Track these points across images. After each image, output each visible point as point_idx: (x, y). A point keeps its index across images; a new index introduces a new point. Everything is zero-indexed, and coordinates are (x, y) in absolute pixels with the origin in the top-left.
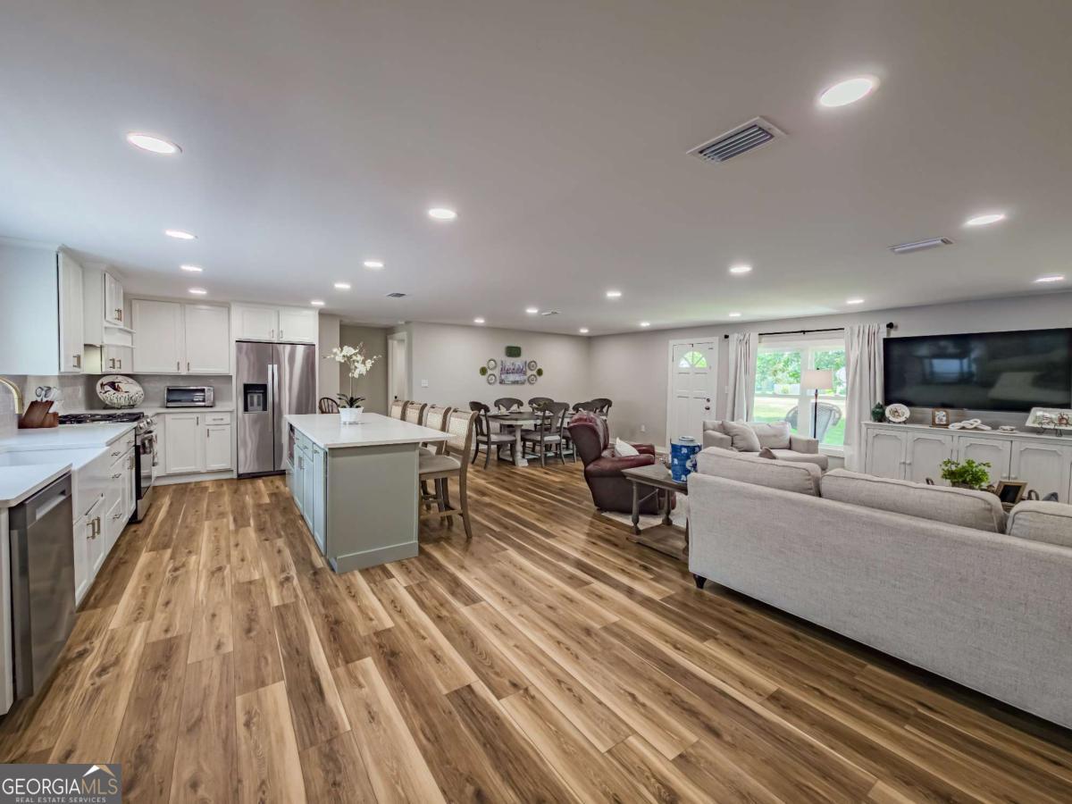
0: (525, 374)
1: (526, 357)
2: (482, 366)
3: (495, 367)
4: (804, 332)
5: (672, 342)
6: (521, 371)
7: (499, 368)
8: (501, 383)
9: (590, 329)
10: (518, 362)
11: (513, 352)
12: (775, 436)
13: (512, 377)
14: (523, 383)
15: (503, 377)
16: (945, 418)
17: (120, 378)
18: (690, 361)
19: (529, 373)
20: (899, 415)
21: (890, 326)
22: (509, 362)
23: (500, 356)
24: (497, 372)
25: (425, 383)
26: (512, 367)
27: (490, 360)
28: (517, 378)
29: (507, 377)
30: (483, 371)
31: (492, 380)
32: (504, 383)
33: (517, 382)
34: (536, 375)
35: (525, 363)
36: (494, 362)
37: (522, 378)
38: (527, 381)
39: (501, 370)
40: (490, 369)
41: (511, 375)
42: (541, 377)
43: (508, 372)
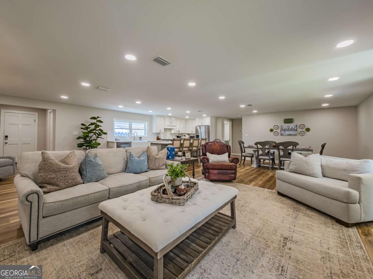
0: (296, 130)
1: (298, 122)
2: (270, 129)
3: (278, 129)
6: (292, 130)
8: (281, 135)
10: (291, 125)
11: (289, 121)
13: (288, 133)
14: (295, 135)
15: (282, 132)
17: (186, 134)
19: (299, 130)
22: (286, 126)
23: (280, 123)
24: (279, 131)
26: (287, 128)
27: (275, 126)
28: (291, 133)
29: (284, 132)
30: (271, 130)
31: (276, 134)
32: (283, 135)
33: (291, 135)
34: (304, 132)
35: (296, 126)
36: (277, 126)
37: (294, 133)
38: (298, 134)
39: (281, 129)
40: (275, 129)
41: (287, 131)
42: (309, 132)
43: (285, 130)
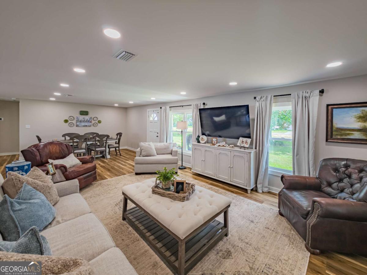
0: (91, 122)
1: (92, 115)
2: (66, 119)
3: (73, 120)
4: (183, 106)
5: (148, 110)
6: (88, 121)
7: (76, 119)
8: (77, 126)
9: (119, 104)
10: (87, 117)
11: (84, 113)
12: (165, 149)
13: (83, 124)
14: (90, 126)
15: (78, 123)
16: (216, 142)
18: (153, 117)
19: (93, 122)
20: (203, 140)
21: (204, 104)
22: (81, 117)
23: (76, 114)
24: (74, 122)
25: (28, 126)
26: (83, 120)
27: (70, 117)
28: (86, 124)
29: (80, 124)
30: (66, 121)
31: (71, 125)
32: (79, 126)
33: (86, 126)
34: (97, 123)
35: (91, 118)
36: (73, 117)
37: (89, 124)
38: (92, 125)
39: (77, 121)
40: (71, 120)
41: (82, 123)
42: (100, 124)
43: (81, 122)
